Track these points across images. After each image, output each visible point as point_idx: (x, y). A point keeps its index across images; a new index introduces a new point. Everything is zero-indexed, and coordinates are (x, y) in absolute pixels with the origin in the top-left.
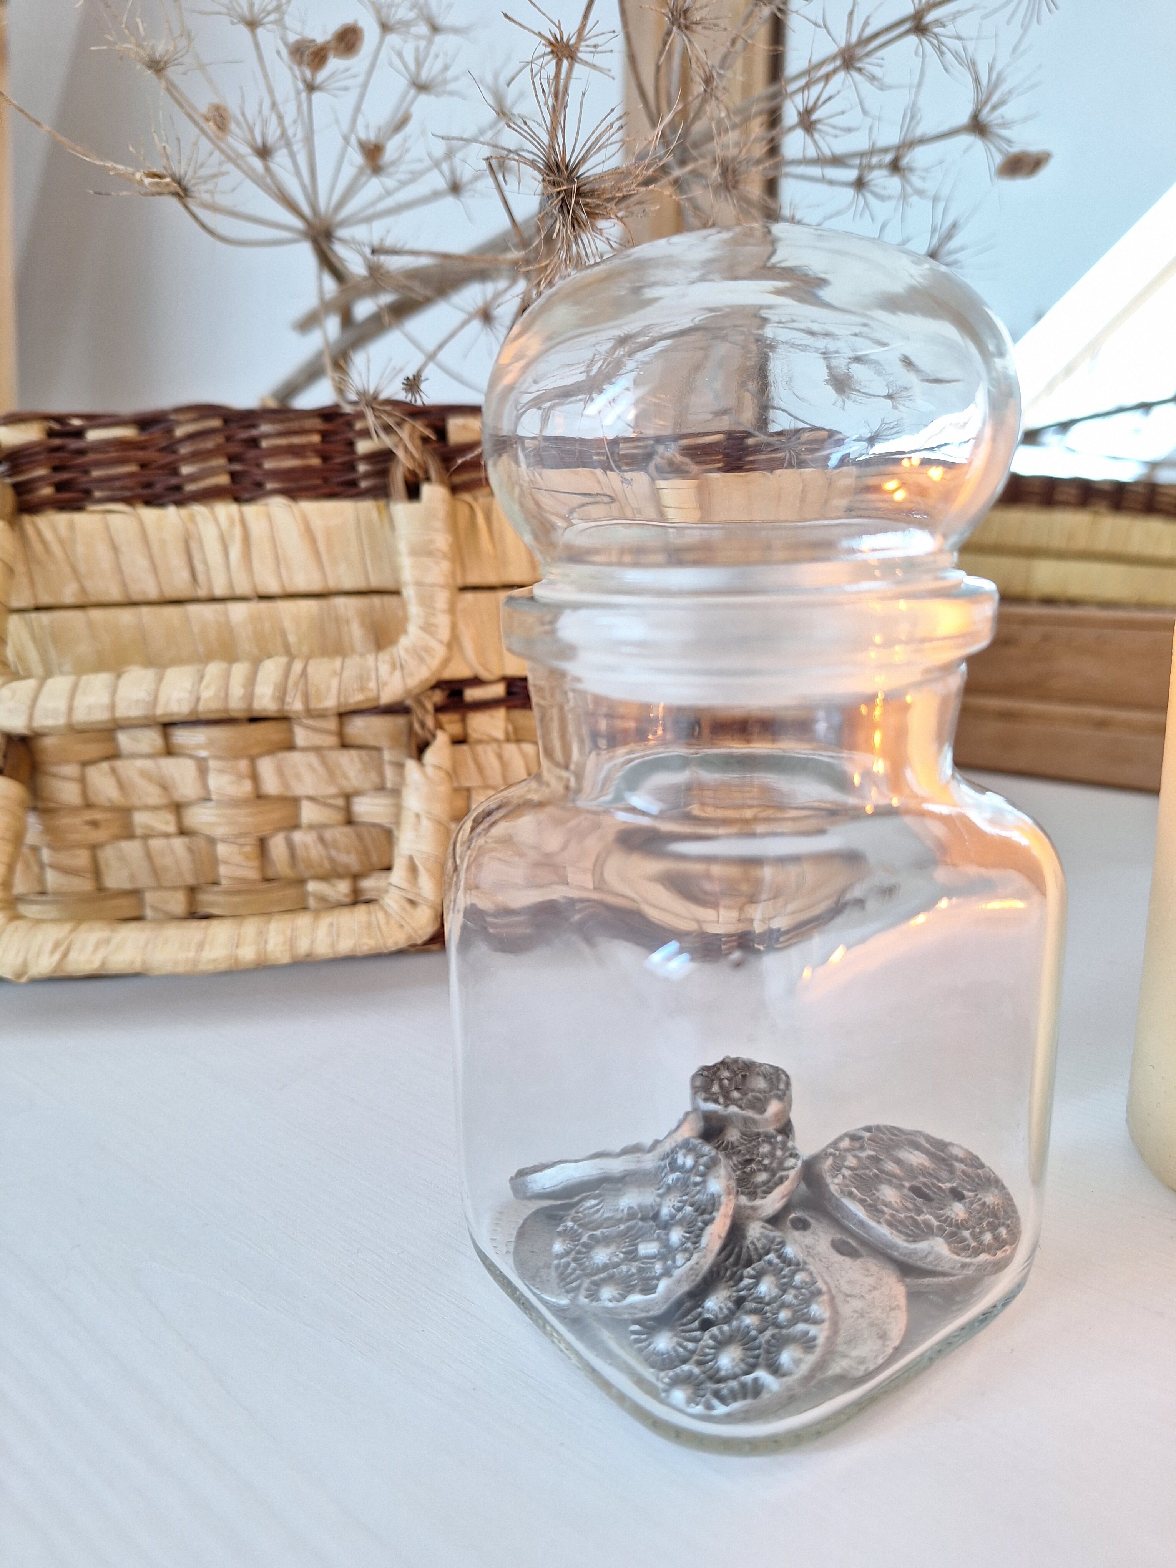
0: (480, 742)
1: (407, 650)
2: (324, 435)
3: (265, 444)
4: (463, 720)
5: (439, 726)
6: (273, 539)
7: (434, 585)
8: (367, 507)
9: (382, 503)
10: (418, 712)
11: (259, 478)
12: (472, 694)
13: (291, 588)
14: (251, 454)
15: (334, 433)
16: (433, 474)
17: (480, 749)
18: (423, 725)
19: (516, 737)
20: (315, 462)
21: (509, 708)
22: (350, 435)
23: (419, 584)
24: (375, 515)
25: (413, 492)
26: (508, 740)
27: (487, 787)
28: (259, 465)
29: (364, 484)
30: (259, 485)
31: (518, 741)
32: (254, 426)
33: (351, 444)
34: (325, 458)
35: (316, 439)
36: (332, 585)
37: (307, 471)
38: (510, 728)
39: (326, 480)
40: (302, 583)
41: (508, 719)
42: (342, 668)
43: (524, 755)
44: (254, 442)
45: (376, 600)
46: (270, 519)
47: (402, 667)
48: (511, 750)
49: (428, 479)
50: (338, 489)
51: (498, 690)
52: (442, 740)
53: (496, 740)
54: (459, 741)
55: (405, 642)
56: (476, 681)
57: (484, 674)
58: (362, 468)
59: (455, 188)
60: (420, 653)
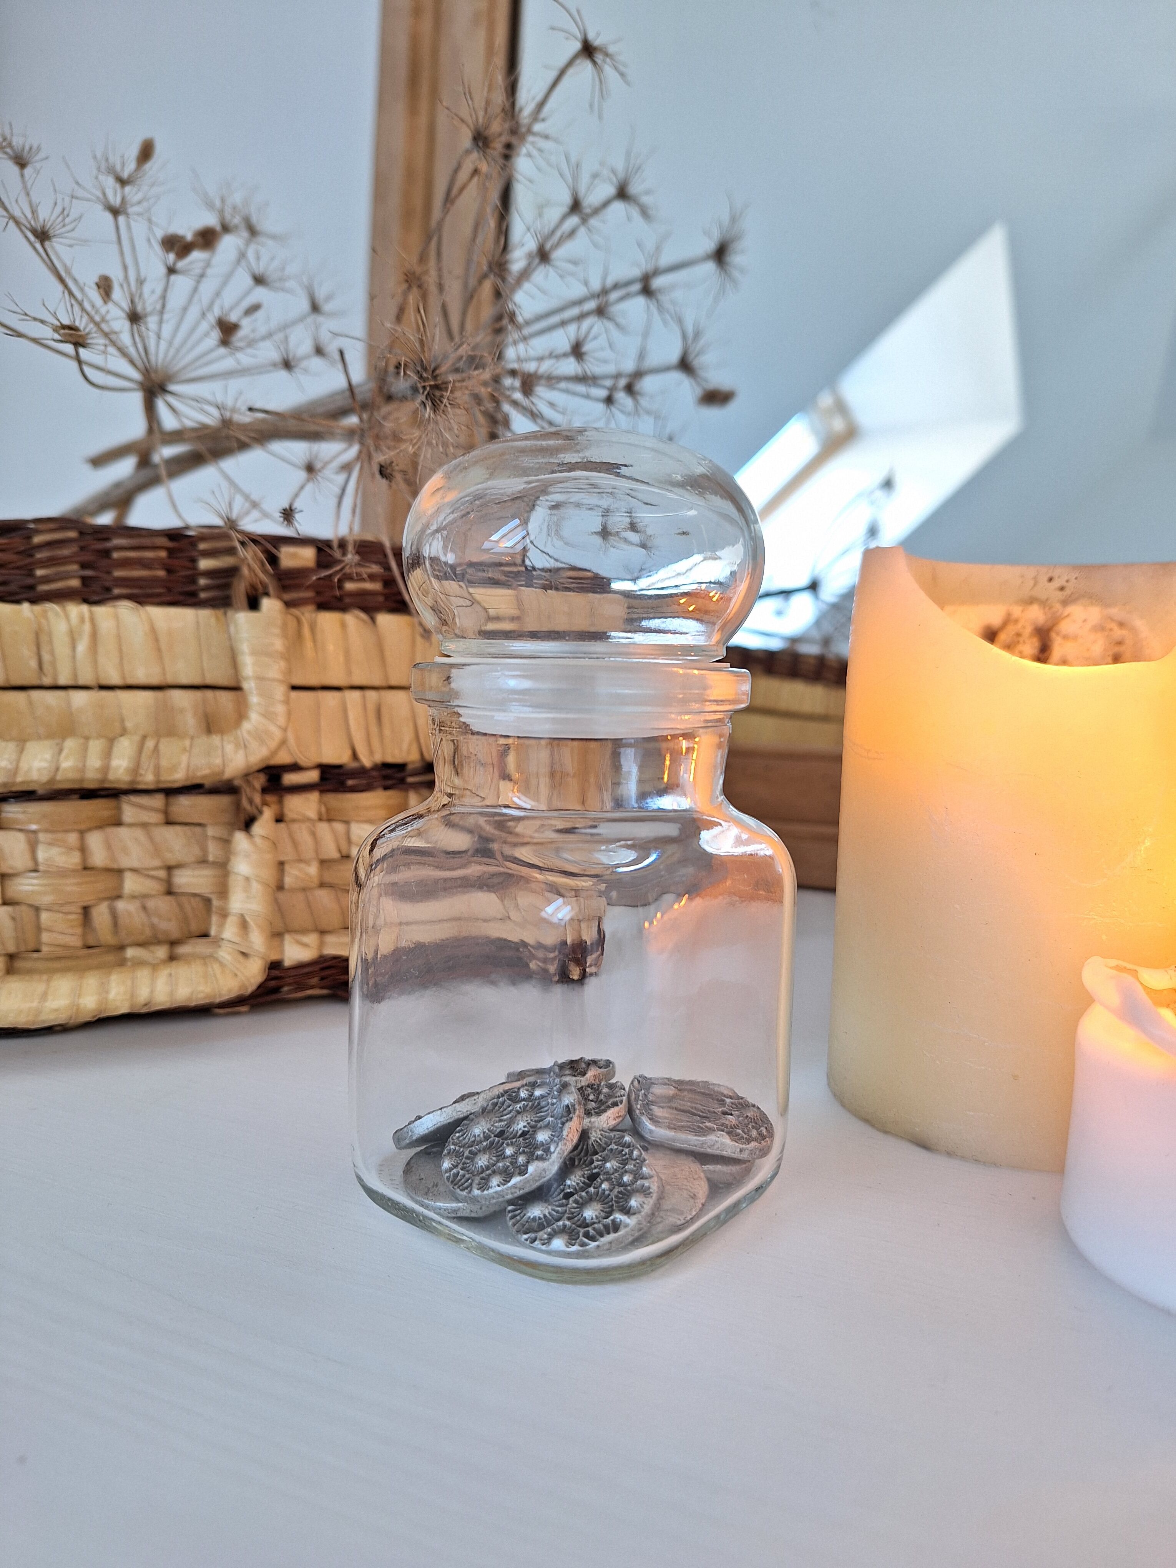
0: (294, 821)
1: (249, 732)
2: (171, 551)
3: (115, 555)
4: (281, 802)
5: (265, 803)
6: (119, 637)
7: (274, 680)
8: (205, 614)
9: (220, 612)
10: (246, 791)
11: (107, 584)
12: (290, 779)
13: (131, 681)
14: (104, 563)
15: (180, 550)
16: (271, 590)
17: (295, 827)
18: (251, 801)
19: (328, 817)
20: (161, 573)
21: (322, 792)
22: (194, 554)
23: (260, 679)
24: (213, 621)
25: (253, 604)
26: (320, 819)
27: (300, 861)
28: (109, 573)
29: (203, 595)
30: (108, 589)
31: (329, 820)
32: (107, 539)
33: (194, 561)
34: (169, 571)
35: (163, 554)
36: (170, 680)
37: (155, 580)
38: (323, 809)
39: (169, 590)
40: (141, 676)
41: (321, 802)
42: (191, 746)
43: (334, 832)
44: (107, 553)
45: (209, 694)
46: (117, 617)
47: (245, 746)
48: (323, 828)
49: (267, 594)
50: (181, 598)
51: (313, 776)
52: (268, 814)
53: (309, 820)
54: (279, 820)
55: (246, 726)
56: (295, 767)
57: (303, 761)
58: (202, 582)
59: (287, 365)
60: (260, 736)
